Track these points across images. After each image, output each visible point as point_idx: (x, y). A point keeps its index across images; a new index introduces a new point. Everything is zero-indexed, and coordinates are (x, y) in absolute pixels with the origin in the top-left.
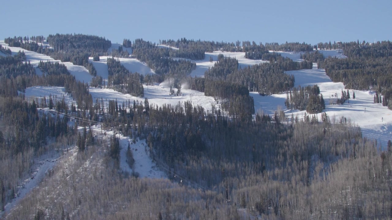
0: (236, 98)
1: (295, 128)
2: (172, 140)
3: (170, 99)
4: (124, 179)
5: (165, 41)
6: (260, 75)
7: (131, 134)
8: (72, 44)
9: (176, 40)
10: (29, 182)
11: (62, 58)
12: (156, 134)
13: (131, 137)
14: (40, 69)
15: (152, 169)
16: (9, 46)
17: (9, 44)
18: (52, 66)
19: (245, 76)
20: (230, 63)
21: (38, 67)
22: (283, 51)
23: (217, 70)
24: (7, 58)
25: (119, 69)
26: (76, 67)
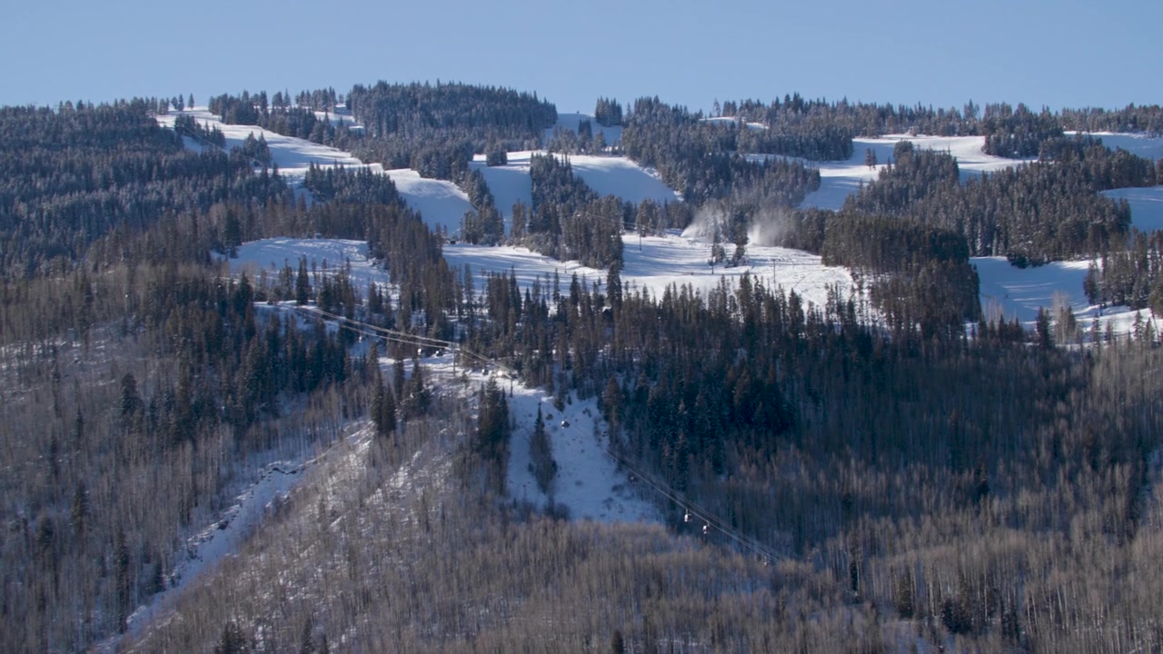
0: (918, 270)
1: (1098, 360)
2: (682, 400)
3: (709, 275)
4: (512, 525)
5: (734, 103)
6: (1019, 200)
7: (551, 381)
8: (427, 114)
9: (768, 103)
10: (212, 537)
11: (383, 156)
12: (633, 381)
13: (550, 391)
14: (311, 190)
15: (613, 495)
16: (223, 121)
17: (223, 115)
18: (348, 180)
19: (967, 204)
20: (929, 167)
21: (305, 184)
22: (1111, 131)
23: (886, 192)
24: (204, 157)
25: (566, 191)
26: (429, 184)
